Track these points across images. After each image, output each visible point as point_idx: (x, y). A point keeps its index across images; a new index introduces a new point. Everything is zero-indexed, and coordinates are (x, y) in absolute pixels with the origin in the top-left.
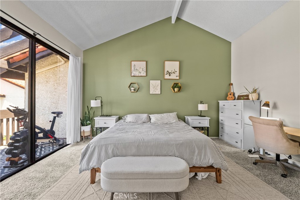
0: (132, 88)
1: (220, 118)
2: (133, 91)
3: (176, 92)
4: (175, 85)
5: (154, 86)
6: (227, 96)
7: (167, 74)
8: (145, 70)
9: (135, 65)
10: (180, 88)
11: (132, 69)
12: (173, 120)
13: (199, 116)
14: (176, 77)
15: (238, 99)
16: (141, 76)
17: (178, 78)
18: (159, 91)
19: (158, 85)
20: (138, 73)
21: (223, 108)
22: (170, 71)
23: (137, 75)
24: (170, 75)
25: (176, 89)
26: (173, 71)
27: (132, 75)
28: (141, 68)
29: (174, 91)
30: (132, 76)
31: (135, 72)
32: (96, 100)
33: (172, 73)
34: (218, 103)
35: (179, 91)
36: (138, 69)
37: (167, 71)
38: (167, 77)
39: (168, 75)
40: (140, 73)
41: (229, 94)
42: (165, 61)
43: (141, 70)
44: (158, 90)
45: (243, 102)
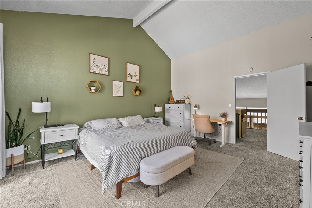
0: (92, 88)
1: (167, 117)
2: (94, 91)
3: (138, 95)
4: (137, 89)
5: (117, 87)
6: (169, 100)
7: (129, 76)
8: (107, 68)
9: (94, 59)
10: (140, 92)
11: (91, 64)
12: (142, 122)
13: (153, 117)
14: (137, 80)
15: (177, 103)
16: (103, 74)
17: (138, 82)
18: (122, 94)
19: (121, 87)
20: (98, 70)
21: (168, 110)
22: (132, 74)
23: (97, 73)
24: (131, 78)
25: (138, 93)
26: (134, 74)
27: (92, 71)
28: (102, 65)
29: (136, 94)
30: (91, 73)
31: (94, 68)
32: (42, 102)
33: (133, 76)
34: (165, 106)
35: (140, 94)
36: (99, 65)
37: (129, 73)
38: (129, 79)
39: (130, 78)
40: (101, 70)
41: (170, 99)
42: (128, 63)
43: (103, 67)
44: (120, 92)
45: (184, 105)
